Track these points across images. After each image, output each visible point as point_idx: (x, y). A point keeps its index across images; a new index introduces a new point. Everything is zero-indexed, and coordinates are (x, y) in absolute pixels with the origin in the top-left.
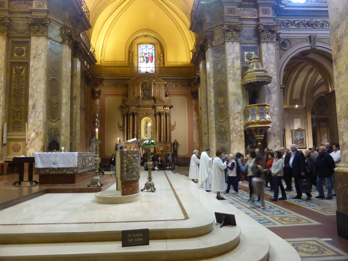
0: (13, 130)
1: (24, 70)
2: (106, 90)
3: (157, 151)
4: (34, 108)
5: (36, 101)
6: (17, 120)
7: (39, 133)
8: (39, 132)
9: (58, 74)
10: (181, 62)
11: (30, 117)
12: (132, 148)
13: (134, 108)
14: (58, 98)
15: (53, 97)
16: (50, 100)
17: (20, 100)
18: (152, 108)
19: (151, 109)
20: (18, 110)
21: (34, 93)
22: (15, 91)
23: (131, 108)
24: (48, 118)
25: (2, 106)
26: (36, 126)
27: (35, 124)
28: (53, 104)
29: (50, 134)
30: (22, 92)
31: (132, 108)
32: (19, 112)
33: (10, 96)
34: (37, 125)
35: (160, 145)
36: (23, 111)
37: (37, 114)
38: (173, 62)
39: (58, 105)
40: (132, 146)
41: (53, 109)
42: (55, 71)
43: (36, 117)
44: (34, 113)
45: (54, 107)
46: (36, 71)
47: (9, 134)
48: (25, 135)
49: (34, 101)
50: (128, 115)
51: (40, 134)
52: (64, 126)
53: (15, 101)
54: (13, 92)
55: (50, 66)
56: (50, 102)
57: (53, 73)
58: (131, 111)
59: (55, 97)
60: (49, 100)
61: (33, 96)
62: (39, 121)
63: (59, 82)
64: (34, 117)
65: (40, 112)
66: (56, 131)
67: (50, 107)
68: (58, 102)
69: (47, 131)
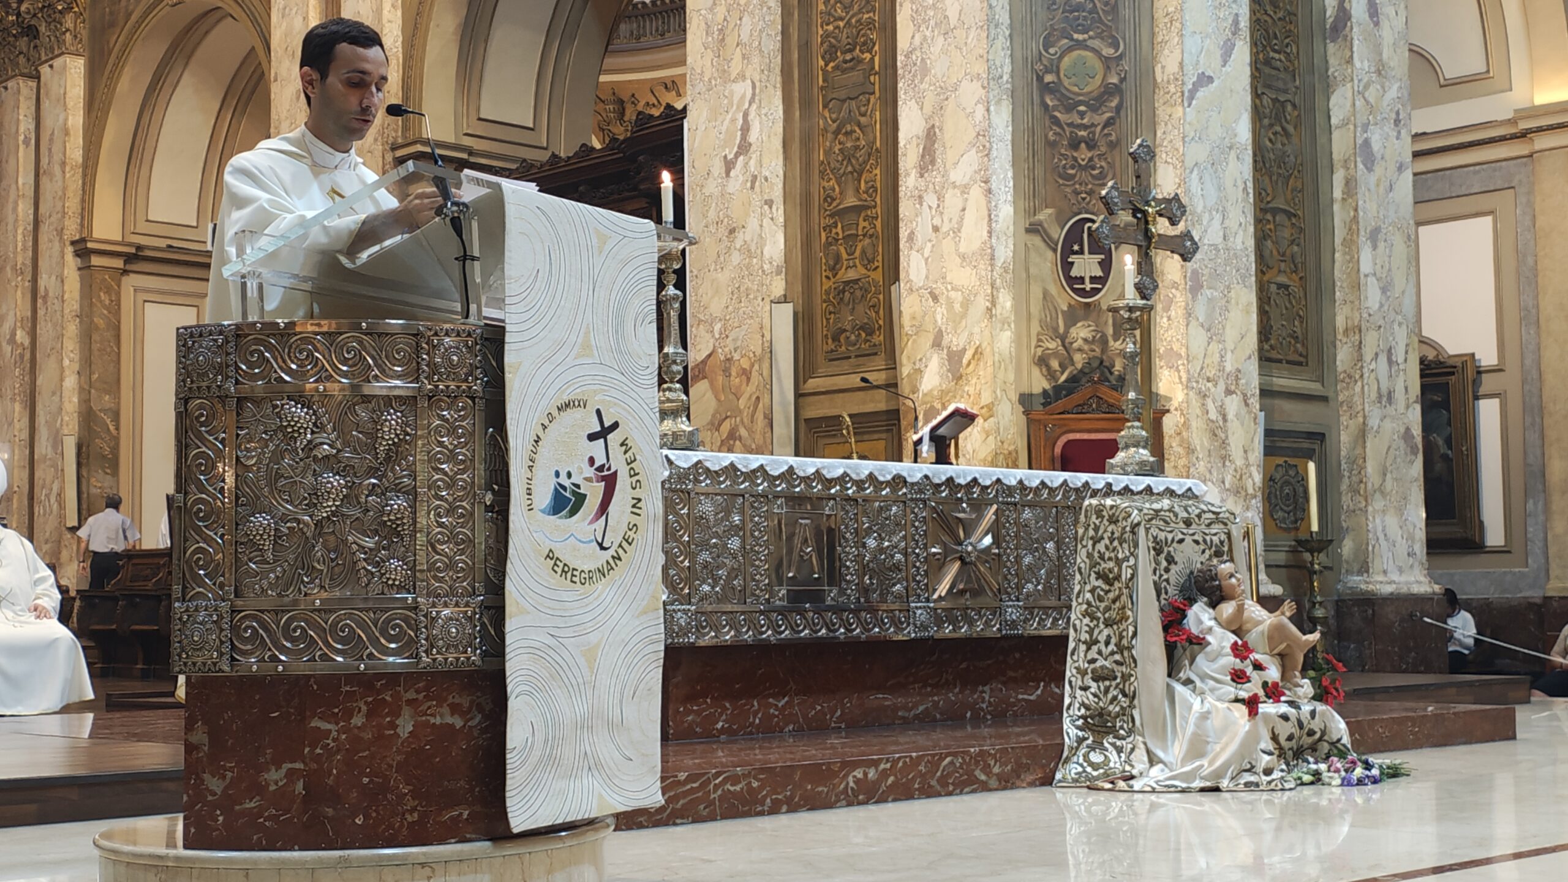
4: (933, 162)
6: (852, 275)
7: (965, 361)
8: (964, 350)
11: (911, 237)
14: (1116, 47)
15: (1070, 49)
16: (1048, 78)
17: (863, 120)
20: (851, 201)
22: (830, 54)
24: (1032, 227)
26: (950, 303)
27: (939, 288)
28: (1070, 108)
30: (867, 56)
32: (857, 210)
33: (806, 104)
34: (953, 294)
36: (878, 200)
37: (952, 200)
39: (1118, 109)
41: (1075, 145)
43: (945, 229)
44: (931, 199)
45: (1082, 133)
48: (897, 384)
49: (928, 109)
51: (971, 367)
53: (837, 132)
54: (821, 63)
56: (1046, 89)
59: (1096, 43)
60: (1040, 79)
61: (925, 71)
62: (963, 257)
64: (936, 229)
65: (965, 189)
66: (1110, 331)
67: (1051, 136)
68: (1123, 80)
69: (1035, 328)
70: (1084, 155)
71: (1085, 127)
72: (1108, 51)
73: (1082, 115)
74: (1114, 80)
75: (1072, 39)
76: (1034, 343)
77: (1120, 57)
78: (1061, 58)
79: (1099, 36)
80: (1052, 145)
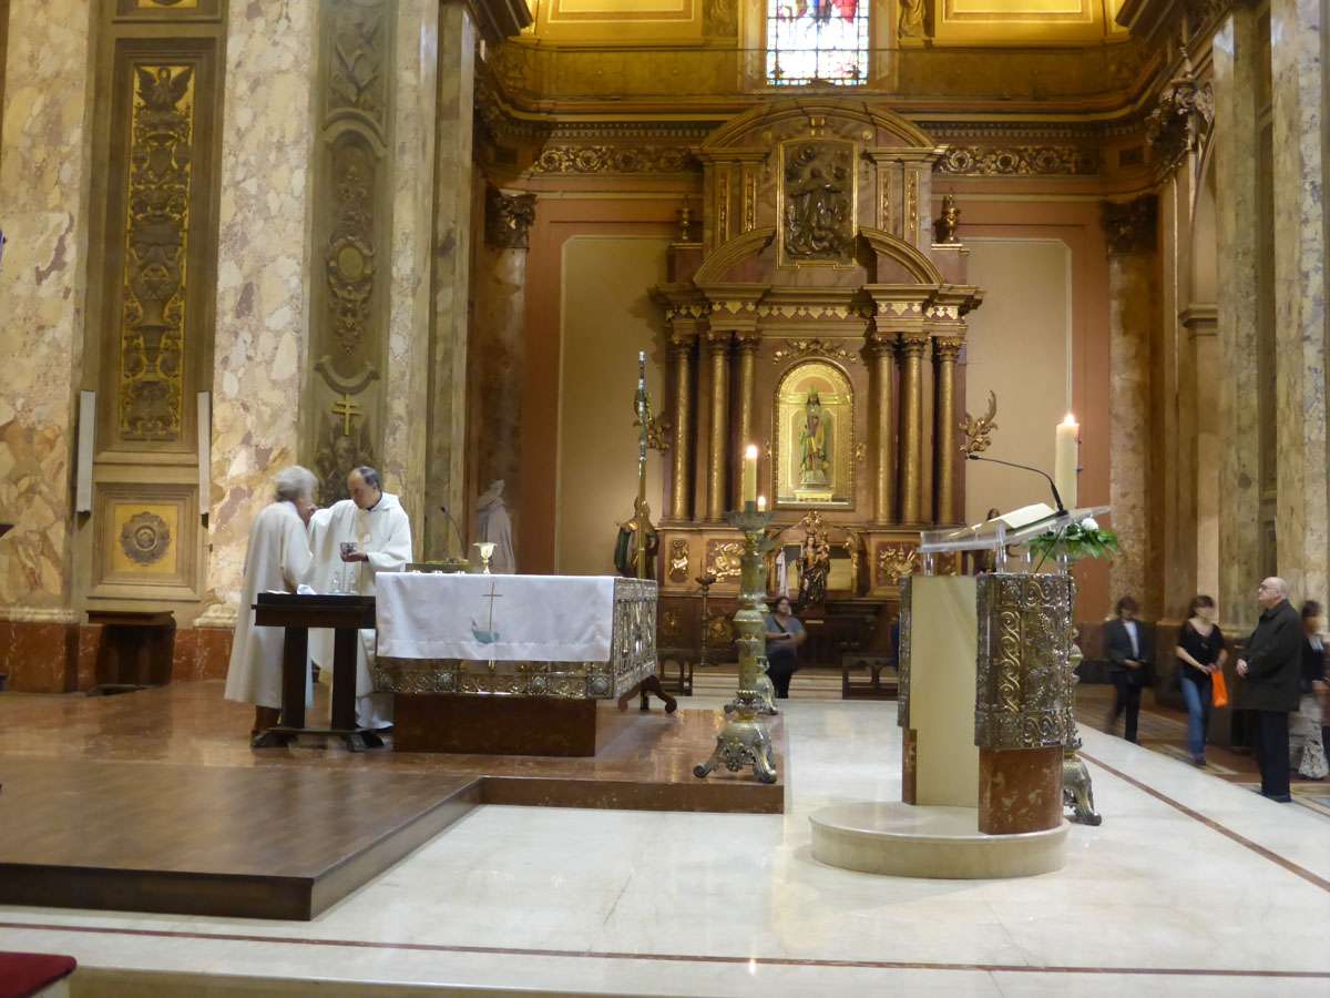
0: (127, 438)
1: (191, 85)
2: (566, 196)
3: (878, 579)
4: (250, 308)
5: (262, 263)
6: (151, 377)
7: (271, 457)
8: (271, 450)
9: (372, 109)
10: (1042, 15)
11: (226, 360)
12: (718, 554)
13: (738, 305)
14: (371, 250)
15: (345, 246)
16: (332, 264)
17: (170, 263)
18: (851, 309)
19: (842, 313)
20: (154, 321)
21: (246, 218)
22: (140, 206)
23: (723, 304)
24: (319, 368)
25: (71, 295)
26: (259, 414)
27: (250, 401)
28: (344, 286)
29: (327, 465)
30: (177, 216)
31: (729, 306)
32: (161, 330)
33: (113, 239)
34: (263, 408)
35: (896, 546)
36: (181, 325)
37: (266, 341)
38: (987, 16)
39: (371, 291)
40: (721, 541)
41: (345, 312)
42: (360, 91)
43: (259, 358)
44: (246, 336)
45: (350, 305)
46: (261, 90)
47: (105, 456)
48: (197, 466)
49: (247, 268)
50: (697, 351)
51: (277, 463)
52: (400, 418)
53: (142, 268)
54: (130, 212)
55: (336, 63)
56: (331, 271)
57: (347, 102)
58: (718, 326)
59: (359, 244)
60: (327, 264)
61: (244, 241)
62: (274, 383)
63: (381, 152)
64: (249, 358)
65: (278, 334)
66: (359, 444)
67: (332, 305)
68: (373, 273)
69: (316, 441)
70: (349, 320)
71: (350, 301)
72: (366, 251)
73: (350, 292)
74: (368, 272)
75: (346, 239)
76: (316, 448)
77: (373, 257)
78: (340, 251)
79: (362, 240)
80: (332, 311)
